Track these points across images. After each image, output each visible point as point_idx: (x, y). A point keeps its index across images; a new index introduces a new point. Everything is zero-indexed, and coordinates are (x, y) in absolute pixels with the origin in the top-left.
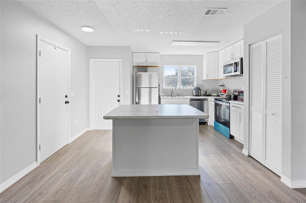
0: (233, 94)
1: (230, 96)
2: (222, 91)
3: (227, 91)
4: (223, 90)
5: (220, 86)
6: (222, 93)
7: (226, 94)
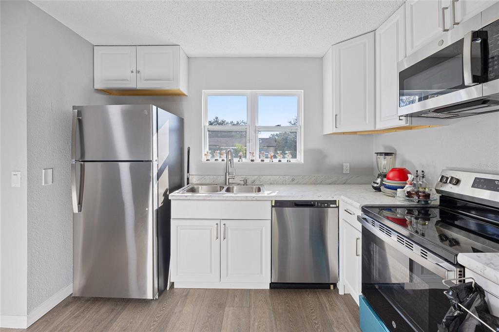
0: (438, 191)
1: (427, 196)
2: (391, 175)
3: (409, 176)
4: (393, 170)
5: (381, 154)
6: (387, 182)
7: (408, 188)
